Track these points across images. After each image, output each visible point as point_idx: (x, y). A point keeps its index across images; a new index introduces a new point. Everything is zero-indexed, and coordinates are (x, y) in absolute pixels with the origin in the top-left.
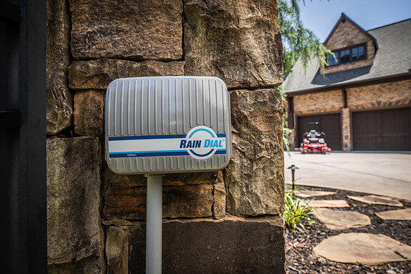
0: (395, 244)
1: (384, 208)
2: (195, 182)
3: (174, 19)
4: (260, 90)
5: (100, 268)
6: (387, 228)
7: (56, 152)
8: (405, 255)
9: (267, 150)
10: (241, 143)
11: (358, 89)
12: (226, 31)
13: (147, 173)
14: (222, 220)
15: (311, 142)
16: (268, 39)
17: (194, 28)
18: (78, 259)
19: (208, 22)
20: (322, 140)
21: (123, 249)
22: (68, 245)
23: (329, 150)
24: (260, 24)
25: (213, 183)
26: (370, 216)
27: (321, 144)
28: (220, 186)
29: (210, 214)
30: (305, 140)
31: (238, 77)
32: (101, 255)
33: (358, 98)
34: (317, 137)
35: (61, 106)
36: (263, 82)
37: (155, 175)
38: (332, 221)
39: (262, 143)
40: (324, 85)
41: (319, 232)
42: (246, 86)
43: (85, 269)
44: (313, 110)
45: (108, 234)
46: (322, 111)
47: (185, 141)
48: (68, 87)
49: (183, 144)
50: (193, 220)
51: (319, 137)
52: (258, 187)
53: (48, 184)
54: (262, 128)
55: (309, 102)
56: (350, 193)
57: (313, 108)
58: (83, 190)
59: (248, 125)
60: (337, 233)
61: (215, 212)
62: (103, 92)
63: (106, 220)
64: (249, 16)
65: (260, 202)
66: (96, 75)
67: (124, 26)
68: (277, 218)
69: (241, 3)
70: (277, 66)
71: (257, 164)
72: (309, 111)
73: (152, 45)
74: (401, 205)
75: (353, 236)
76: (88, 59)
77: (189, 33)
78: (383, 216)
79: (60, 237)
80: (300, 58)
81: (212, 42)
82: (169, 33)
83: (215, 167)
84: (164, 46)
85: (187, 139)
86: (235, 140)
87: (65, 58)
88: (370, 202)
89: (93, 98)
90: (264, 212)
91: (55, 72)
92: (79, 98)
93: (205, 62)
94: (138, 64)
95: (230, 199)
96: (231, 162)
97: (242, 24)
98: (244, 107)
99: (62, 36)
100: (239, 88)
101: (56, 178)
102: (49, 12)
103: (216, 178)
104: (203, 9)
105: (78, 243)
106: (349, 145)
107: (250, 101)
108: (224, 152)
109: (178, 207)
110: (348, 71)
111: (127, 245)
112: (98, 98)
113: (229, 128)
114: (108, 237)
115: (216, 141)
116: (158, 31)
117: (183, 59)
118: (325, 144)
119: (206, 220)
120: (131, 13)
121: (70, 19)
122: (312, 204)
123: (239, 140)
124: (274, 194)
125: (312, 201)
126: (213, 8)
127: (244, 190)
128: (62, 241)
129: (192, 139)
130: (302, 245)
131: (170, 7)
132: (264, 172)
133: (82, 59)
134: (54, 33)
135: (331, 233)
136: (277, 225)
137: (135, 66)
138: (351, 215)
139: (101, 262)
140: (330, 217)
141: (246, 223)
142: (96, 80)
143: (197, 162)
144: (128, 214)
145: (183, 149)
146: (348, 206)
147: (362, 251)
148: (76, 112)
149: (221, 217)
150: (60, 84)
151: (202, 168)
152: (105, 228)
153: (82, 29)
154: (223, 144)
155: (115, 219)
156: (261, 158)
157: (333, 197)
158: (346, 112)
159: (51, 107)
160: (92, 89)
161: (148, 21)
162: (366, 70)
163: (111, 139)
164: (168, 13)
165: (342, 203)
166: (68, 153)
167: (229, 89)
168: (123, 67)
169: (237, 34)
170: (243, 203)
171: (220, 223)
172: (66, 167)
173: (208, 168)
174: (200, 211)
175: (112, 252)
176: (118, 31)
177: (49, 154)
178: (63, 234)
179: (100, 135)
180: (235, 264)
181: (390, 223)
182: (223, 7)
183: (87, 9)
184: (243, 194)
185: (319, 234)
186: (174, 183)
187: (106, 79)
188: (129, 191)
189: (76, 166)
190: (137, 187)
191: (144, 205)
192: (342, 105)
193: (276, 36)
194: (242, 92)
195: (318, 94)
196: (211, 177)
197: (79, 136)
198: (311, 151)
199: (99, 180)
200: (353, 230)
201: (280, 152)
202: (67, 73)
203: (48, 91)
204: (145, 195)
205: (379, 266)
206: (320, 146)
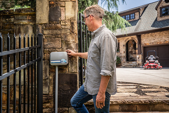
2: (63, 67)
3: (60, 42)
13: (56, 65)
15: (150, 62)
17: (63, 43)
19: (65, 42)
20: (157, 61)
23: (161, 67)
24: (74, 42)
25: (66, 68)
27: (156, 63)
30: (147, 61)
34: (154, 59)
39: (74, 61)
40: (159, 28)
43: (46, 80)
44: (152, 43)
46: (159, 44)
52: (73, 68)
55: (150, 38)
56: (141, 84)
57: (153, 41)
58: (46, 68)
66: (48, 51)
67: (52, 43)
69: (70, 39)
71: (73, 64)
72: (151, 43)
73: (56, 46)
76: (47, 48)
81: (66, 45)
82: (59, 44)
84: (58, 46)
87: (43, 48)
88: (146, 87)
90: (74, 72)
92: (45, 54)
93: (65, 48)
94: (54, 49)
95: (69, 70)
97: (71, 42)
105: (46, 76)
109: (61, 71)
111: (53, 77)
112: (48, 54)
114: (50, 76)
117: (61, 48)
118: (159, 64)
120: (53, 41)
131: (59, 40)
136: (76, 74)
139: (49, 79)
141: (71, 74)
143: (63, 64)
144: (53, 72)
145: (61, 62)
148: (45, 57)
152: (49, 74)
153: (45, 43)
155: (51, 73)
161: (56, 42)
163: (51, 61)
168: (52, 50)
170: (71, 71)
171: (67, 74)
174: (64, 72)
179: (49, 60)
180: (69, 80)
182: (67, 40)
183: (46, 40)
187: (50, 52)
191: (55, 71)
193: (76, 44)
195: (156, 33)
197: (46, 60)
198: (150, 68)
199: (49, 67)
202: (44, 50)
204: (55, 69)
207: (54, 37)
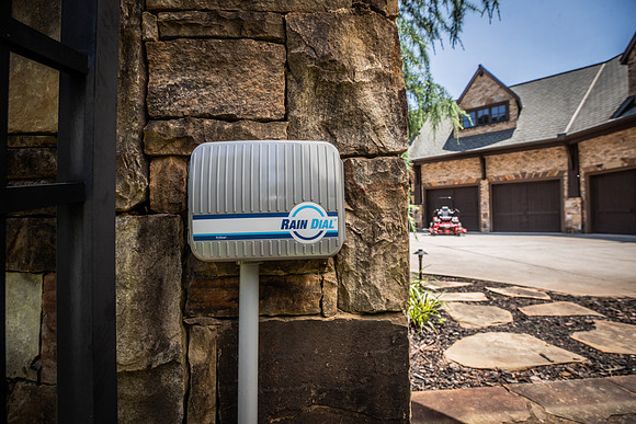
0: (540, 345)
1: (529, 301)
2: (299, 271)
3: (275, 70)
4: (380, 158)
5: (181, 377)
6: (531, 326)
7: (127, 233)
8: (551, 358)
9: (389, 231)
10: (357, 223)
11: (498, 157)
12: (339, 86)
13: (240, 260)
14: (332, 318)
15: (443, 221)
16: (391, 96)
17: (299, 81)
18: (154, 366)
19: (316, 73)
20: (455, 219)
21: (210, 353)
22: (142, 348)
23: (465, 230)
24: (380, 77)
25: (322, 273)
26: (512, 311)
27: (454, 223)
28: (330, 276)
29: (319, 311)
30: (436, 219)
31: (353, 141)
32: (182, 361)
33: (499, 168)
34: (449, 215)
35: (134, 176)
36: (384, 148)
37: (249, 262)
38: (467, 319)
39: (382, 224)
40: (458, 151)
41: (452, 332)
42: (363, 152)
43: (163, 377)
44: (444, 182)
45: (191, 336)
46: (457, 183)
47: (288, 221)
48: (143, 152)
49: (285, 224)
50: (297, 319)
51: (452, 215)
52: (378, 277)
53: (117, 272)
54: (383, 204)
56: (489, 284)
57: (445, 179)
58: (161, 280)
59: (365, 201)
60: (473, 332)
61: (325, 308)
62: (187, 159)
63: (189, 317)
64: (368, 67)
65: (379, 296)
66: (178, 138)
67: (213, 78)
68: (400, 316)
69: (357, 52)
70: (401, 128)
71: (376, 250)
72: (440, 182)
73: (247, 102)
74: (548, 298)
75: (492, 336)
76: (168, 118)
77: (294, 88)
78: (527, 311)
79: (132, 338)
80: (429, 119)
81: (322, 99)
82: (269, 87)
83: (324, 254)
84: (263, 103)
85: (290, 218)
86: (349, 219)
87: (140, 117)
88: (512, 295)
89: (174, 166)
90: (384, 309)
91: (127, 134)
92: (156, 166)
93: (313, 123)
94: (229, 124)
95: (343, 292)
96: (344, 247)
97: (359, 78)
98: (361, 179)
99: (137, 89)
100: (355, 155)
101: (127, 265)
102: (122, 61)
103: (325, 266)
104: (311, 59)
105: (154, 346)
106: (488, 225)
107: (368, 171)
108: (336, 234)
109: (279, 303)
110: (487, 135)
111: (214, 349)
112: (180, 166)
113: (342, 205)
114: (192, 339)
115: (326, 221)
116: (255, 84)
117: (285, 119)
118: (460, 224)
119: (313, 318)
120: (223, 62)
121: (147, 69)
122: (443, 297)
123: (355, 219)
124: (397, 286)
125: (444, 294)
126: (323, 57)
127: (360, 281)
128: (135, 343)
129: (296, 219)
130: (430, 348)
131: (270, 55)
132: (385, 258)
133: (160, 118)
134: (127, 85)
135: (465, 333)
136: (400, 324)
137: (226, 127)
138: (490, 310)
139: (182, 369)
140: (465, 314)
141: (362, 322)
142: (178, 144)
143: (303, 247)
144: (216, 310)
145: (285, 230)
146: (486, 299)
147: (502, 353)
148: (153, 184)
149: (332, 314)
150: (133, 149)
151: (308, 254)
152: (187, 328)
153: (161, 81)
154: (335, 224)
155: (200, 317)
156: (380, 242)
157: (469, 289)
158: (485, 185)
159: (122, 177)
160: (173, 155)
161: (243, 72)
162: (509, 133)
163: (195, 218)
164: (267, 63)
165: (480, 296)
166: (142, 235)
167: (342, 157)
168: (211, 128)
169: (352, 90)
170: (359, 297)
171: (331, 322)
172: (139, 251)
173: (316, 254)
174: (306, 307)
175: (197, 358)
176: (206, 84)
177: (118, 236)
178: (135, 334)
179: (182, 212)
180: (348, 372)
181: (535, 320)
182: (335, 57)
183: (168, 57)
184: (358, 286)
185: (451, 334)
186: (273, 273)
187: (190, 143)
188: (218, 282)
189: (152, 250)
190: (227, 277)
191: (236, 300)
192: (480, 176)
193: (400, 92)
194: (358, 160)
196: (319, 265)
197: (156, 213)
198: (442, 232)
199: (180, 268)
200: (492, 329)
201: (404, 234)
202: (142, 135)
203: (119, 157)
204: (237, 287)
205: (521, 371)
206: (453, 225)
207: (228, 29)
